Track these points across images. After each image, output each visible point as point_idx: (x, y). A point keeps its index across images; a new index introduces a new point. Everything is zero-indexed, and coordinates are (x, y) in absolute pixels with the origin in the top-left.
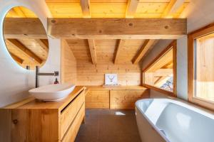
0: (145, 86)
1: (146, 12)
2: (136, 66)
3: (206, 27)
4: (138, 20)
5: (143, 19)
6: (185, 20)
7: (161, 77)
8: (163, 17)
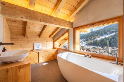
0: (55, 48)
1: (60, 16)
2: (51, 39)
3: (78, 27)
4: (58, 19)
5: (60, 19)
6: (72, 23)
7: (61, 44)
8: (66, 20)
